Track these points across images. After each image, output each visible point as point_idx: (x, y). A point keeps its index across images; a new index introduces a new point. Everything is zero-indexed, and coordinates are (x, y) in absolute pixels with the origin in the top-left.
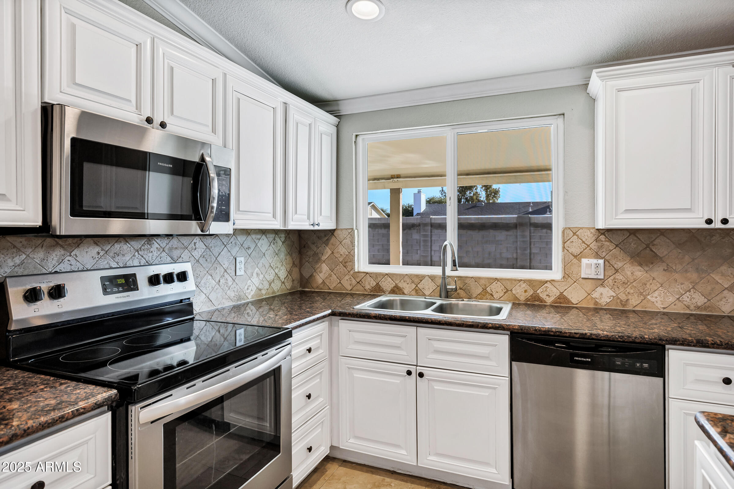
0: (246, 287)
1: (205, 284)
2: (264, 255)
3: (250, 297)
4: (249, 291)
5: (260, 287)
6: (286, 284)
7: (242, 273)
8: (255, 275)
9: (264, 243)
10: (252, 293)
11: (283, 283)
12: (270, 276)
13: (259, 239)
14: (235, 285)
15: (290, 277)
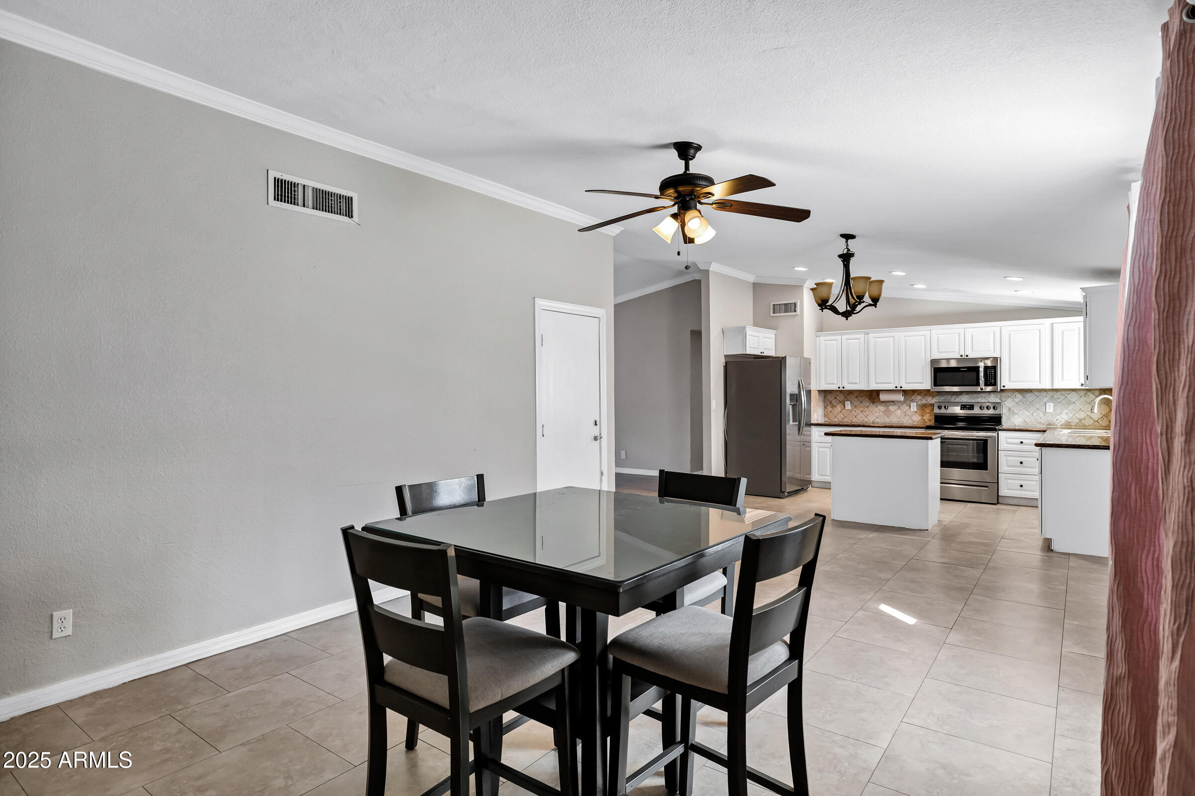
0: (1056, 419)
1: (1022, 414)
2: (1074, 403)
3: (1059, 425)
4: (1058, 422)
5: (1069, 421)
6: (1101, 423)
7: (1051, 411)
8: (1064, 413)
9: (1073, 397)
10: (1061, 423)
11: (1097, 421)
12: (1082, 415)
13: (1069, 394)
14: (1045, 417)
15: (1105, 419)
